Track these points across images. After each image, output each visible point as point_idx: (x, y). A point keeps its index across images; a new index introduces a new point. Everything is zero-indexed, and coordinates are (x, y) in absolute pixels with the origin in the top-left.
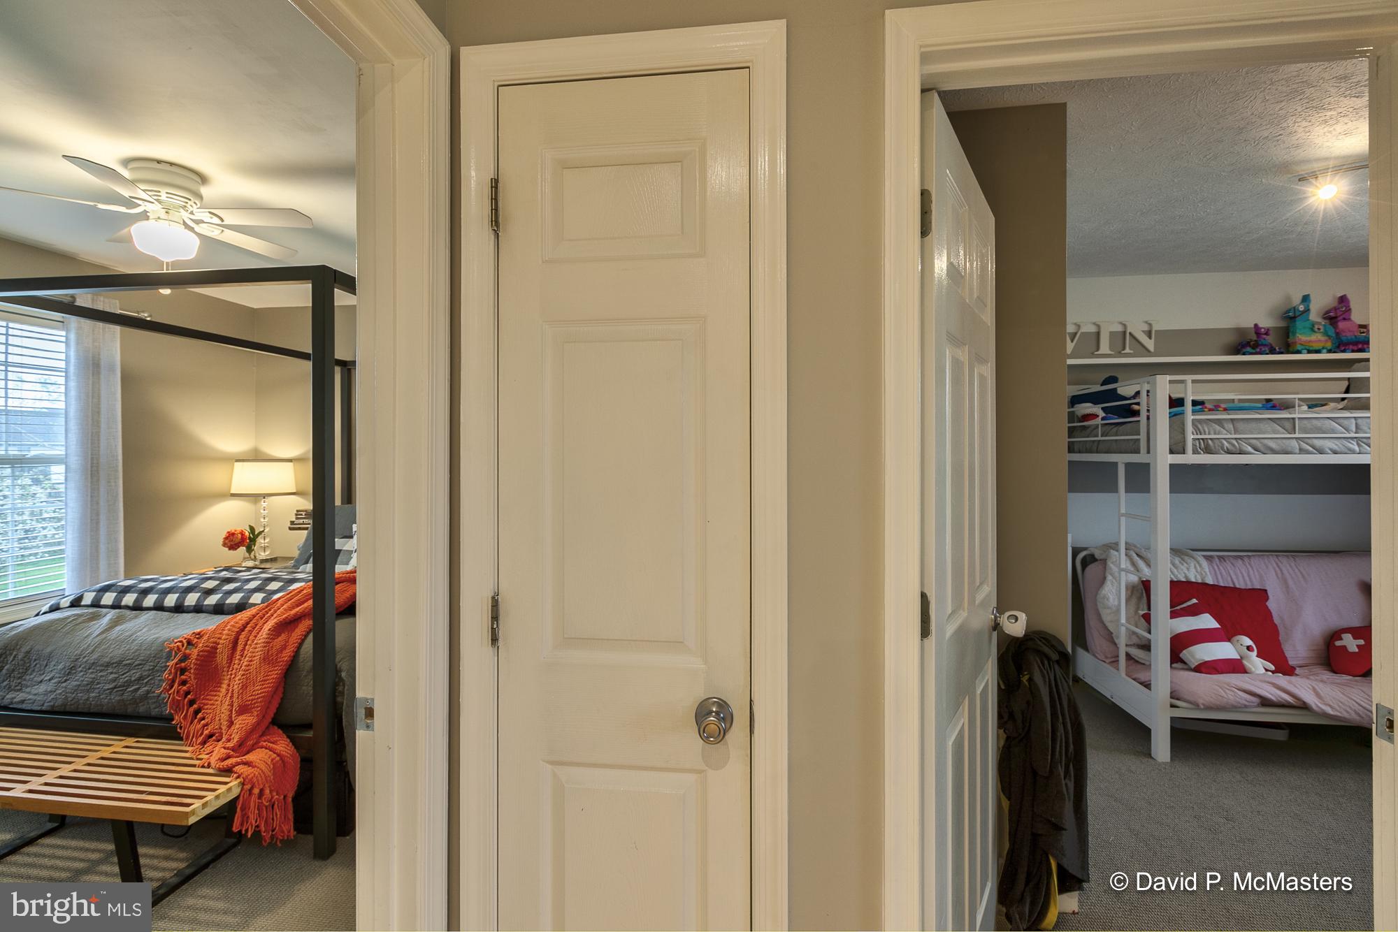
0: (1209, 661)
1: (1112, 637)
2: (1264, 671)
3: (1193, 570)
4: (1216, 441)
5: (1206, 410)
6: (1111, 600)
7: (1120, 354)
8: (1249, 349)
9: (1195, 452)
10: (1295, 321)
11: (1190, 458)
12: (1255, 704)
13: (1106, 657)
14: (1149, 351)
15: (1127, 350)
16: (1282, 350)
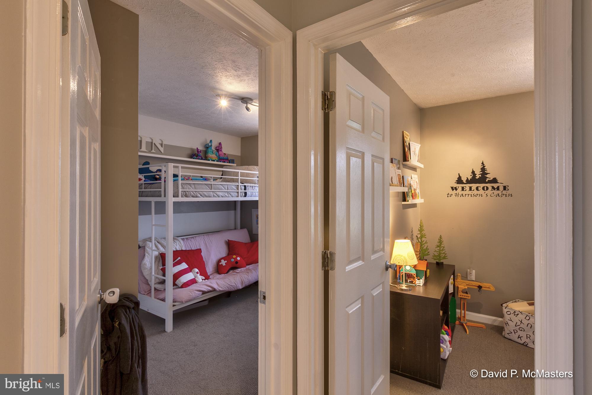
0: (186, 282)
1: (148, 282)
2: (202, 280)
3: (178, 245)
4: (189, 192)
5: (185, 179)
6: (147, 265)
7: (150, 152)
8: (195, 157)
9: (182, 197)
10: (208, 149)
11: (180, 199)
12: (200, 295)
13: (145, 292)
14: (162, 153)
15: (153, 151)
16: (205, 159)
